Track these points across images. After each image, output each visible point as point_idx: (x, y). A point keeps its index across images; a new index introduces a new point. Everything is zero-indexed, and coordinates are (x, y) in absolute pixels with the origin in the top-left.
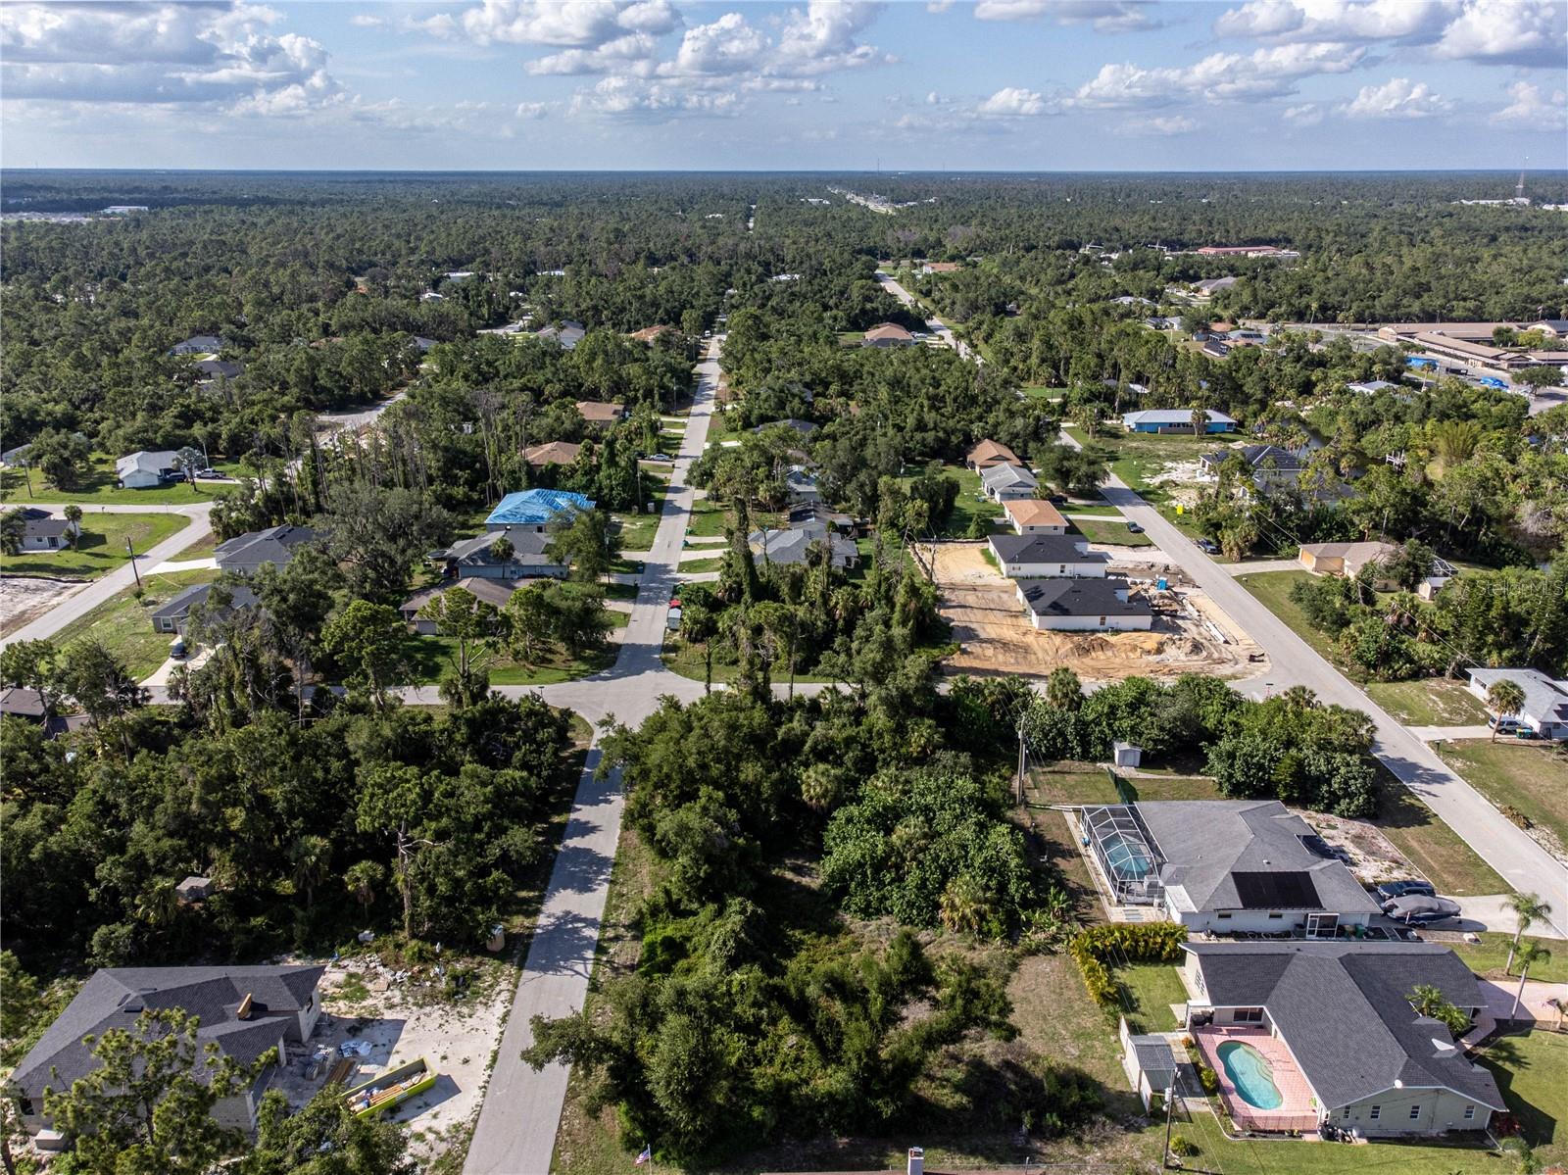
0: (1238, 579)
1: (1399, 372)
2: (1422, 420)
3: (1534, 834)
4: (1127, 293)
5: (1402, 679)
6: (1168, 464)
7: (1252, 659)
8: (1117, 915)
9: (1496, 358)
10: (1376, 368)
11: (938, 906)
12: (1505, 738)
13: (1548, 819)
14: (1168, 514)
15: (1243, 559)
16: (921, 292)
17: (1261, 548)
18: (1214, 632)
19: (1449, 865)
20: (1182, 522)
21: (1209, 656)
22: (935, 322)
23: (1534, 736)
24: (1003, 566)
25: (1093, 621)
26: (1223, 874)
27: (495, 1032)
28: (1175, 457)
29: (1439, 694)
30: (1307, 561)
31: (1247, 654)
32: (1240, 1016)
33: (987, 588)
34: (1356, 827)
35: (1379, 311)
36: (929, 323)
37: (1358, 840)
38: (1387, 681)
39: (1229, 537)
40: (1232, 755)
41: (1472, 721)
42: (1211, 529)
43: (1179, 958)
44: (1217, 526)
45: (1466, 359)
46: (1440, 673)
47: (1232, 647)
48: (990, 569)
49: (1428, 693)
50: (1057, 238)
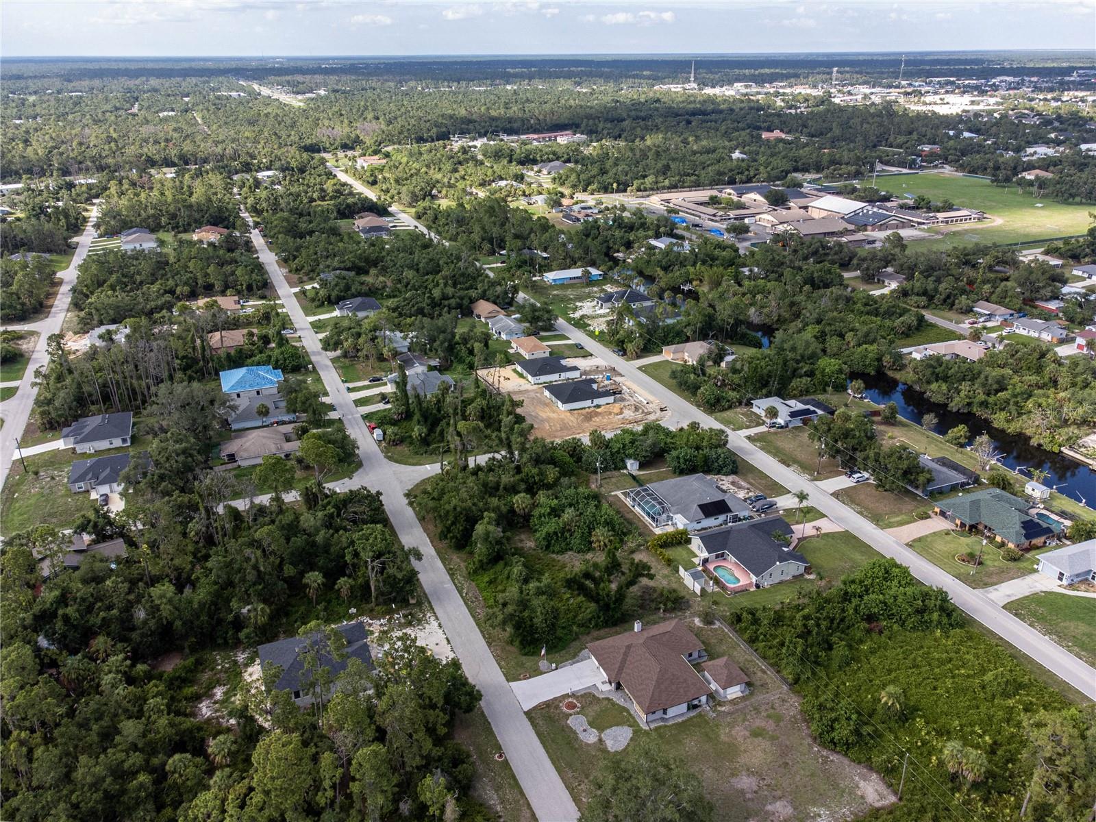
0: (640, 368)
1: (672, 230)
2: (694, 264)
3: (792, 468)
4: (501, 179)
5: (726, 409)
6: (579, 304)
7: (662, 410)
8: (658, 531)
9: (714, 215)
10: (662, 230)
11: (591, 543)
12: (772, 430)
13: (796, 461)
14: (591, 334)
15: (638, 357)
16: (368, 182)
17: (646, 350)
18: (641, 398)
19: (766, 487)
20: (601, 338)
21: (643, 412)
22: (393, 208)
23: (782, 427)
24: (530, 377)
25: (588, 403)
26: (695, 507)
27: (441, 631)
28: (580, 299)
29: (743, 414)
30: (668, 354)
31: (658, 408)
32: (717, 556)
33: (526, 391)
34: (731, 478)
35: (648, 186)
36: (390, 209)
37: (733, 483)
38: (720, 411)
39: (630, 347)
40: (678, 458)
41: (758, 424)
42: (618, 343)
43: (688, 541)
44: (623, 342)
45: (699, 217)
46: (740, 404)
47: (651, 405)
48: (522, 381)
49: (738, 413)
50: (435, 130)
